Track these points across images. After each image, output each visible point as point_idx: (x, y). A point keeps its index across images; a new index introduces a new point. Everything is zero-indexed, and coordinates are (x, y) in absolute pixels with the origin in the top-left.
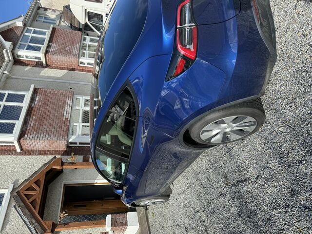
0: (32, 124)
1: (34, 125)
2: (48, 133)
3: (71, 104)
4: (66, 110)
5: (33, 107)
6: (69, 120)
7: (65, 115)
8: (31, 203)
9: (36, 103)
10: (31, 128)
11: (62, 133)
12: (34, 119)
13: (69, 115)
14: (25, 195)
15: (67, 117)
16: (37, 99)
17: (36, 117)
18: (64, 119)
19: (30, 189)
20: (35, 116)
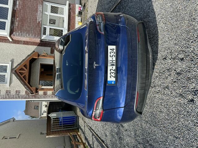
0: (17, 24)
1: (18, 25)
2: (28, 32)
3: (42, 10)
4: (38, 15)
5: (15, 10)
6: (41, 23)
7: (38, 19)
8: (23, 77)
9: (17, 6)
10: (16, 27)
11: (37, 33)
12: (17, 20)
13: (41, 19)
14: (19, 72)
15: (39, 21)
16: (18, 3)
17: (19, 19)
18: (38, 22)
19: (22, 69)
20: (18, 17)
